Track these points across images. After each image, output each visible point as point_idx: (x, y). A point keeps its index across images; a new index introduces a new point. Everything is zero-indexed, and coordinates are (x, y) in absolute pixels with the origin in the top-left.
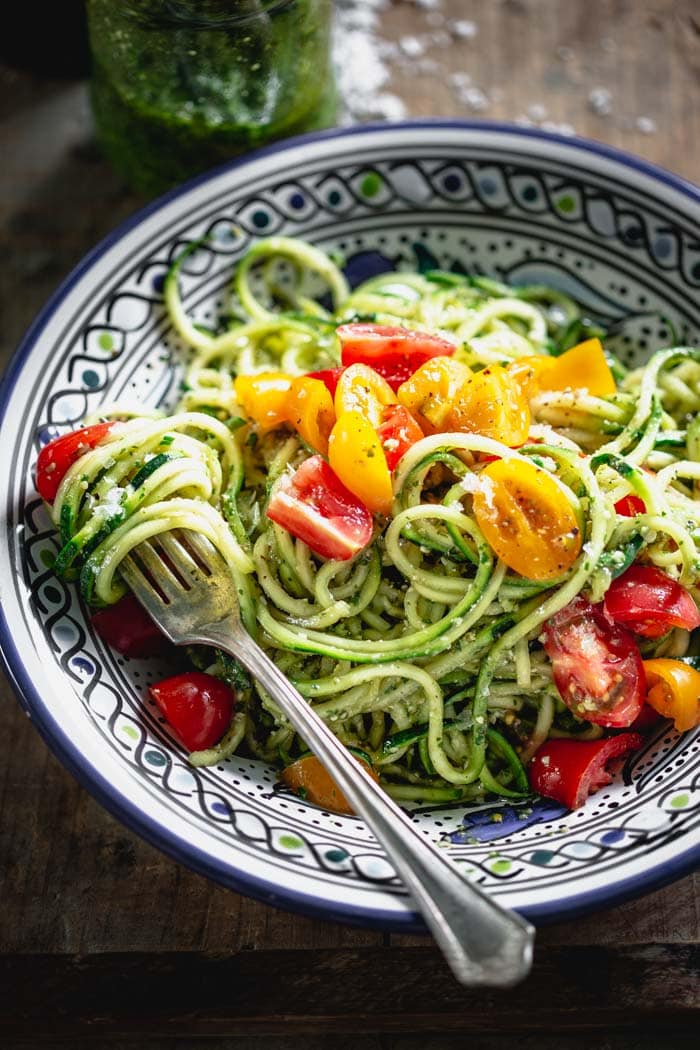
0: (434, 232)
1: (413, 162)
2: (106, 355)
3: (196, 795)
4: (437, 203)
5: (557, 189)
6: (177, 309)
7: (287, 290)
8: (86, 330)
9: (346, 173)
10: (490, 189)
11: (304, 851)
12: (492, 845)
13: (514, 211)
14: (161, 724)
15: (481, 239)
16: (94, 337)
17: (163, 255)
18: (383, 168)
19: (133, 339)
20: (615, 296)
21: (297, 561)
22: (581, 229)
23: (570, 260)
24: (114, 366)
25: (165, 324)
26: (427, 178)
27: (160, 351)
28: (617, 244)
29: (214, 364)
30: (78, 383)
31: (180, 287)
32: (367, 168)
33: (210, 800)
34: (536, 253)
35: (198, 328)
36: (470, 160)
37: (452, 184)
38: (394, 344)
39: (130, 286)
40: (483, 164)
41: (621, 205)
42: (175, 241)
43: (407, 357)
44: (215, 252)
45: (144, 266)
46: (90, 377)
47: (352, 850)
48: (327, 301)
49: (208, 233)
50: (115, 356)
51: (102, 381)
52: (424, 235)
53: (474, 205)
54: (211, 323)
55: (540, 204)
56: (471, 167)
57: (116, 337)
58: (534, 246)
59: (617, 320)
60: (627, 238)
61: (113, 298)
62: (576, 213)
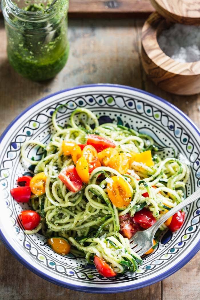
0: (123, 115)
1: (122, 97)
2: (34, 128)
3: (23, 241)
4: (126, 108)
5: (155, 111)
6: (54, 120)
7: (84, 121)
8: (30, 121)
9: (105, 96)
10: (140, 108)
11: (45, 261)
12: (91, 270)
13: (144, 114)
14: (21, 222)
15: (135, 119)
16: (32, 123)
17: (54, 106)
18: (114, 97)
19: (42, 125)
20: (163, 141)
21: (63, 189)
22: (159, 123)
23: (155, 129)
24: (35, 131)
25: (51, 123)
26: (124, 102)
27: (48, 130)
28: (167, 129)
29: (60, 136)
30: (25, 133)
31: (57, 115)
32: (110, 96)
33: (26, 243)
34: (147, 126)
35: (59, 126)
36: (136, 99)
37: (130, 104)
38: (101, 142)
39: (44, 112)
40: (139, 101)
41: (170, 119)
42: (58, 104)
43: (104, 146)
44: (67, 108)
45: (49, 108)
46: (28, 133)
47: (57, 263)
48: (93, 126)
49: (67, 103)
50: (36, 129)
51: (31, 134)
52: (121, 115)
53: (135, 111)
54: (63, 125)
55: (151, 114)
56: (136, 101)
57: (38, 124)
58: (147, 124)
59: (163, 147)
60: (169, 128)
61: (39, 114)
62: (159, 119)
